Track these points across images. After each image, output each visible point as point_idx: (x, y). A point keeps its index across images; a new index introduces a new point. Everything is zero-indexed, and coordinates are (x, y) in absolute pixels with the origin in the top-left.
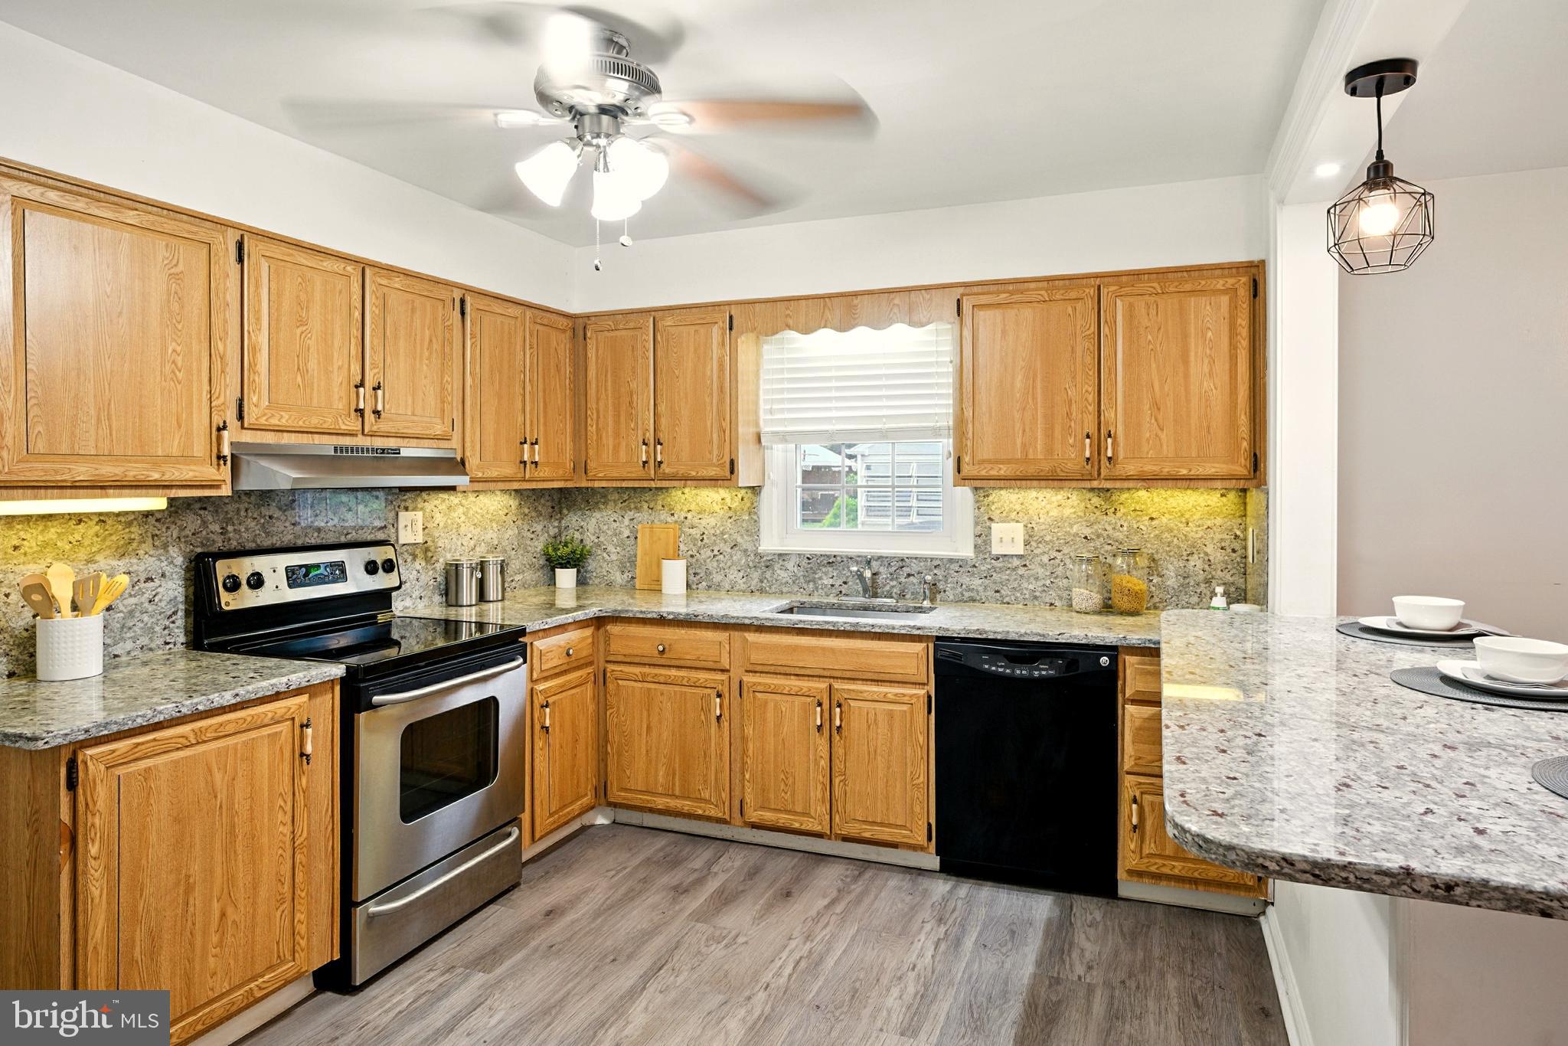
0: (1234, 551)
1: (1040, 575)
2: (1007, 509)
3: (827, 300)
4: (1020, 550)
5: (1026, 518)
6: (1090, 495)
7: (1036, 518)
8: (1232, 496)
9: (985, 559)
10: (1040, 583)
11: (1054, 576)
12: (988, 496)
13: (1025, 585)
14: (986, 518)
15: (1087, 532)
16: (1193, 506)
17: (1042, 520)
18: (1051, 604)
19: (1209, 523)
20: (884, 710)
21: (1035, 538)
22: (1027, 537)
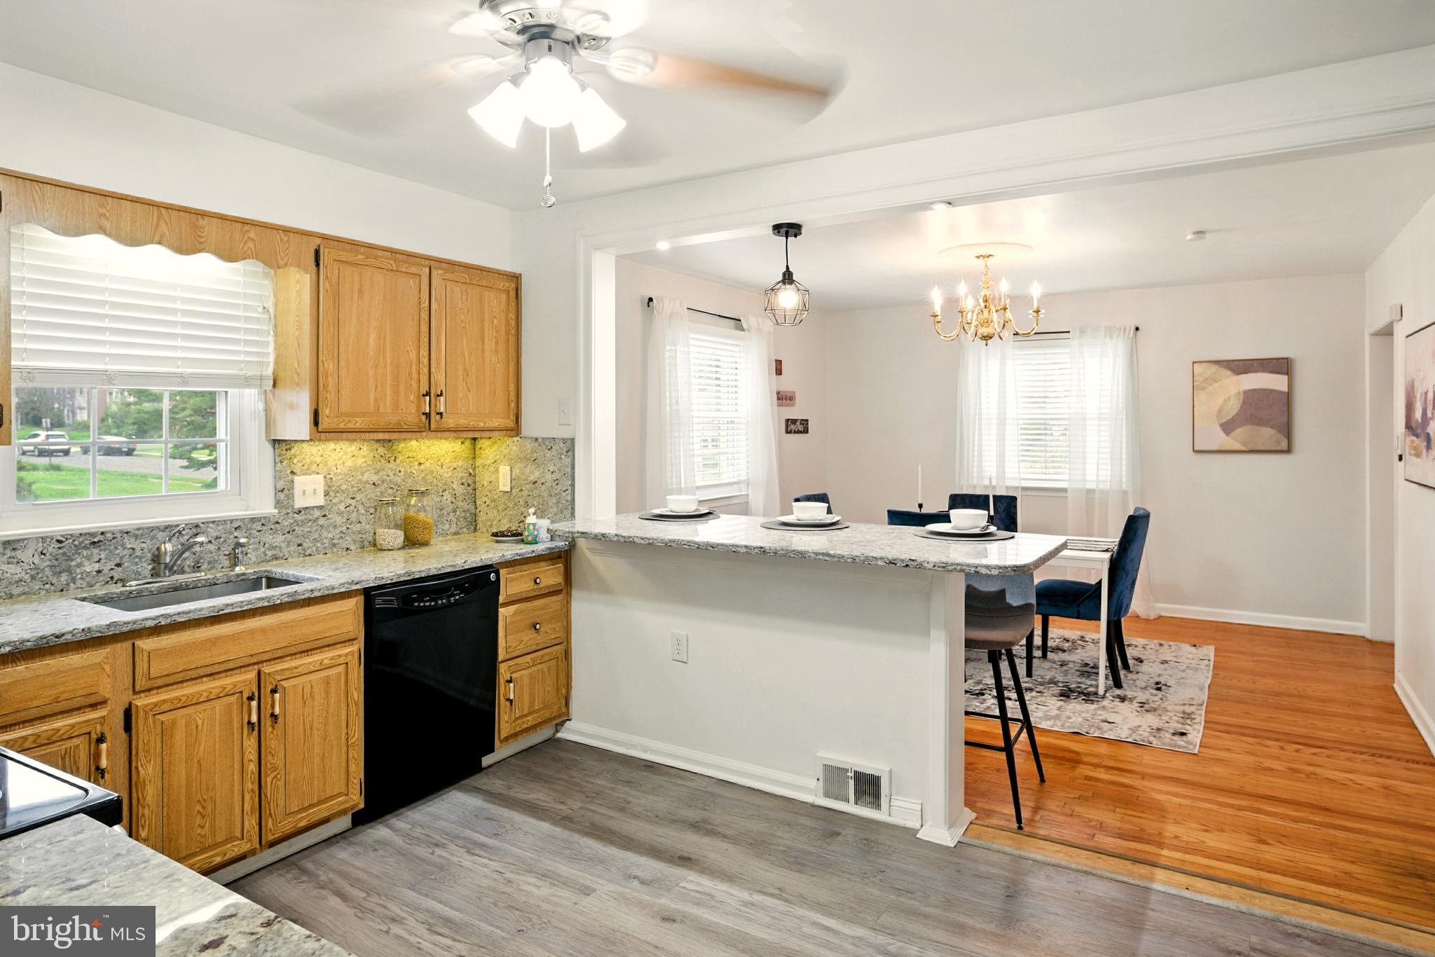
0: (469, 485)
1: (338, 523)
2: (308, 461)
3: (163, 210)
4: (320, 500)
5: (325, 469)
6: (376, 445)
7: (334, 468)
8: (468, 443)
9: (288, 514)
10: (338, 531)
11: (349, 522)
12: (290, 449)
13: (325, 534)
14: (289, 472)
15: (375, 478)
16: (446, 453)
17: (339, 471)
18: (347, 549)
19: (455, 465)
20: (320, 678)
21: (333, 488)
22: (326, 488)
